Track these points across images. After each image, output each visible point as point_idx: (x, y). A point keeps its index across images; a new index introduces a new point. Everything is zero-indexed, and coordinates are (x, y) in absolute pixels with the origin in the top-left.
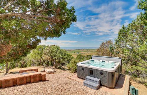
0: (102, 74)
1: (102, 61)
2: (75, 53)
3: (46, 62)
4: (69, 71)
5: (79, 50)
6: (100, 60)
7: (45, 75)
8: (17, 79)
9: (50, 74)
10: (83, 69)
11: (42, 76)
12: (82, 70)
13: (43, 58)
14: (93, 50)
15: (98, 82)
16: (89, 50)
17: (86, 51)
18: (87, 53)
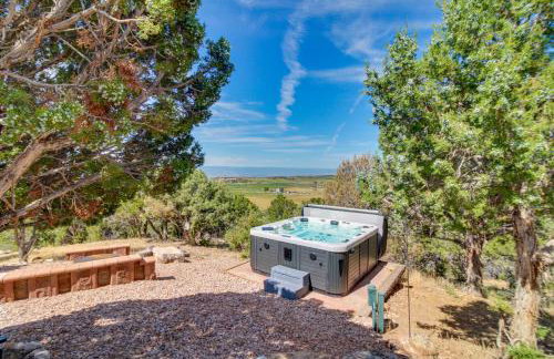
0: (313, 258)
1: (332, 223)
2: (266, 189)
3: (157, 224)
6: (327, 220)
7: (152, 265)
8: (70, 274)
9: (168, 262)
10: (267, 245)
11: (143, 266)
12: (263, 249)
13: (147, 210)
15: (301, 280)
16: (319, 181)
17: (310, 182)
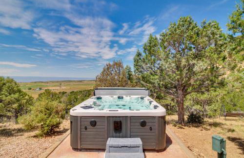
0: (144, 124)
1: (119, 98)
2: (30, 89)
4: (26, 134)
5: (40, 84)
6: (115, 96)
12: (89, 127)
14: (71, 83)
15: (141, 148)
16: (62, 84)
17: (57, 84)
18: (58, 88)
